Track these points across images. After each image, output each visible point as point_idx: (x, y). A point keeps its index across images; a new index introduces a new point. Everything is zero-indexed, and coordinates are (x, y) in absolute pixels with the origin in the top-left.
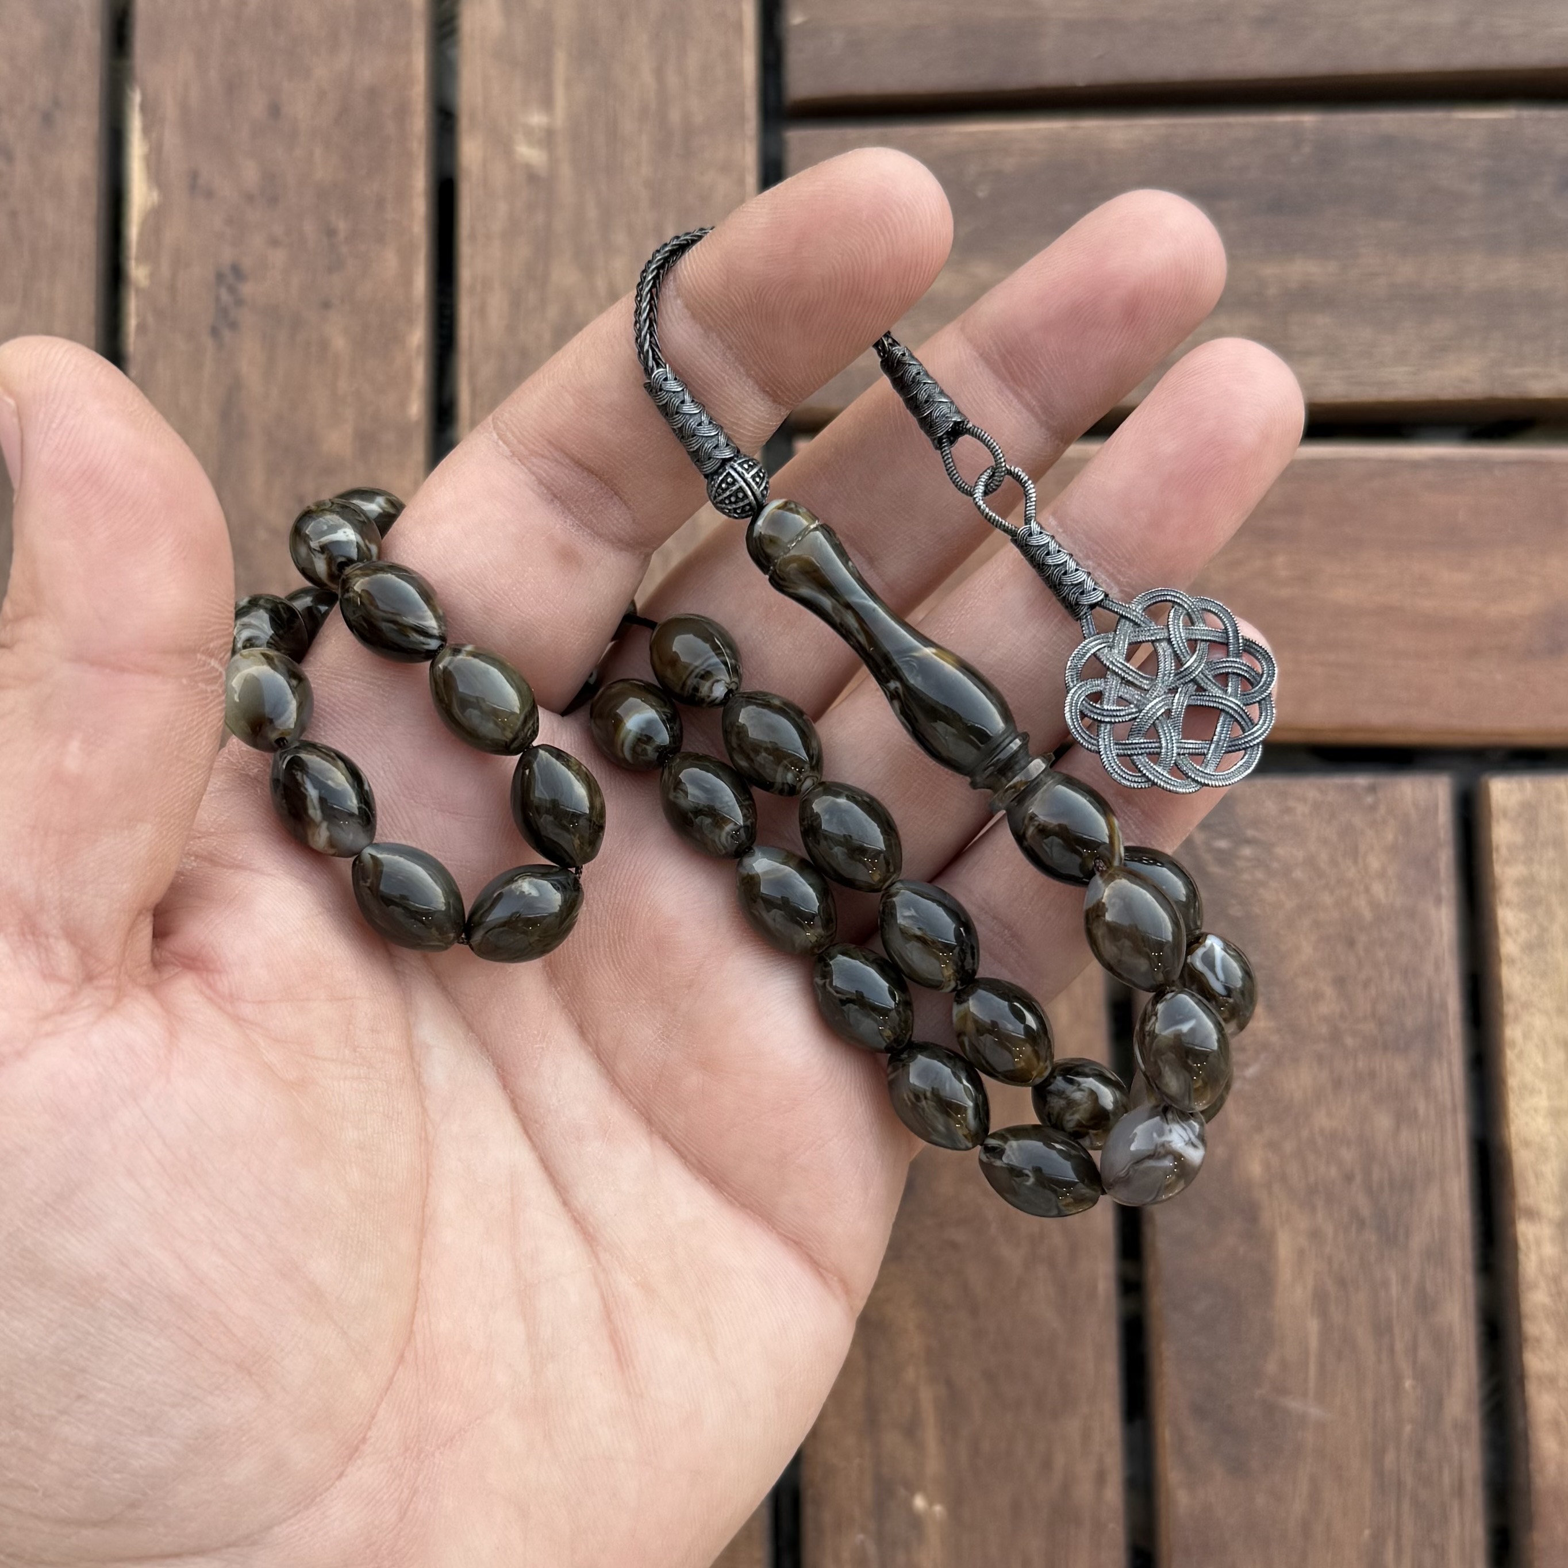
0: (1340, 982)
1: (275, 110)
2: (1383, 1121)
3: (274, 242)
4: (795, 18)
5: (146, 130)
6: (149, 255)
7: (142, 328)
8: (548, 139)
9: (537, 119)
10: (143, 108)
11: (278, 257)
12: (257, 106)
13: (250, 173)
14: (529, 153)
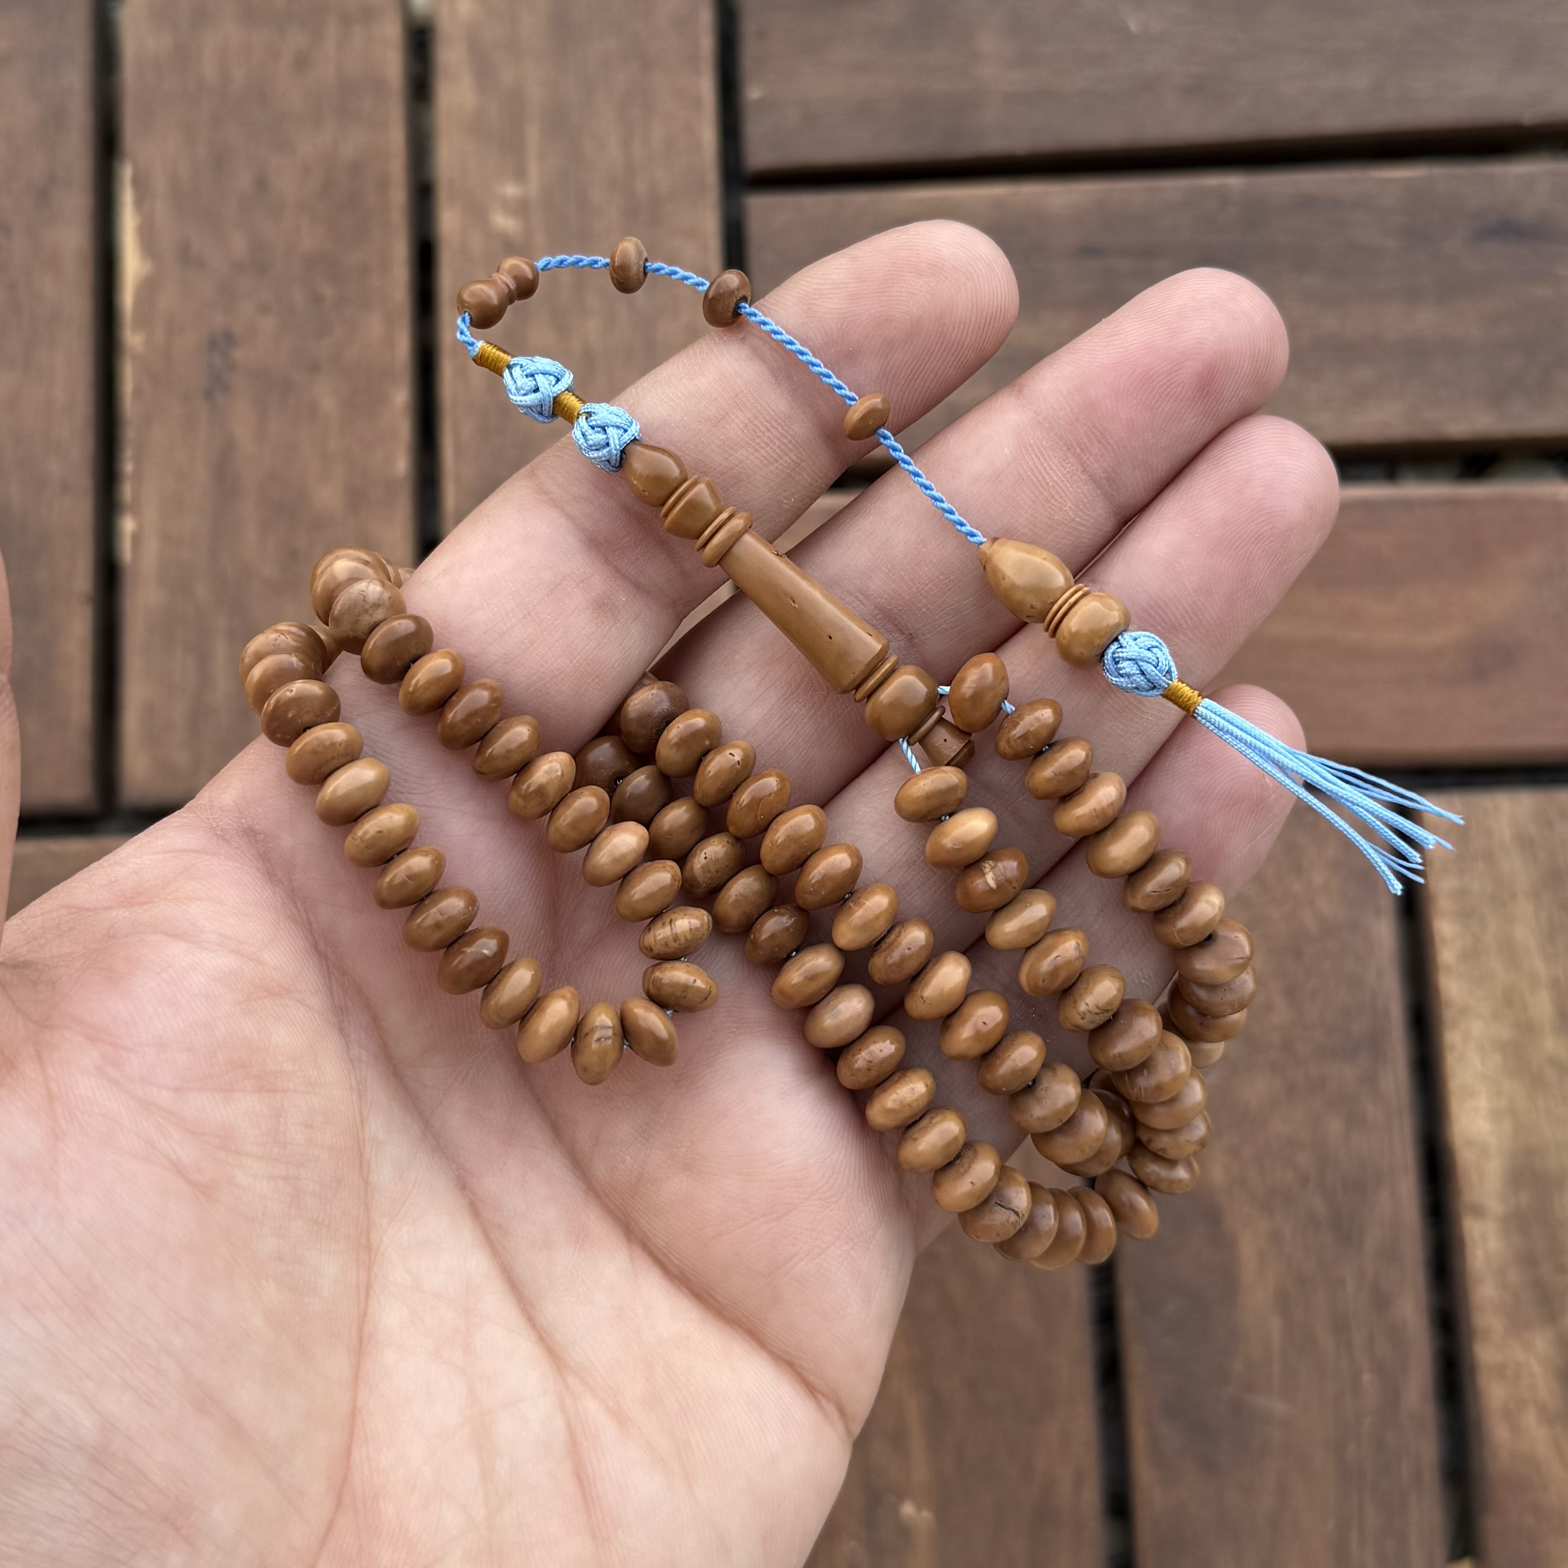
0: (1291, 993)
1: (262, 184)
2: (1335, 1126)
3: (264, 309)
4: (753, 92)
5: (139, 203)
6: (143, 321)
7: (138, 393)
8: (521, 208)
9: (511, 190)
10: (136, 182)
11: (268, 324)
12: (243, 180)
13: (239, 244)
14: (504, 222)
